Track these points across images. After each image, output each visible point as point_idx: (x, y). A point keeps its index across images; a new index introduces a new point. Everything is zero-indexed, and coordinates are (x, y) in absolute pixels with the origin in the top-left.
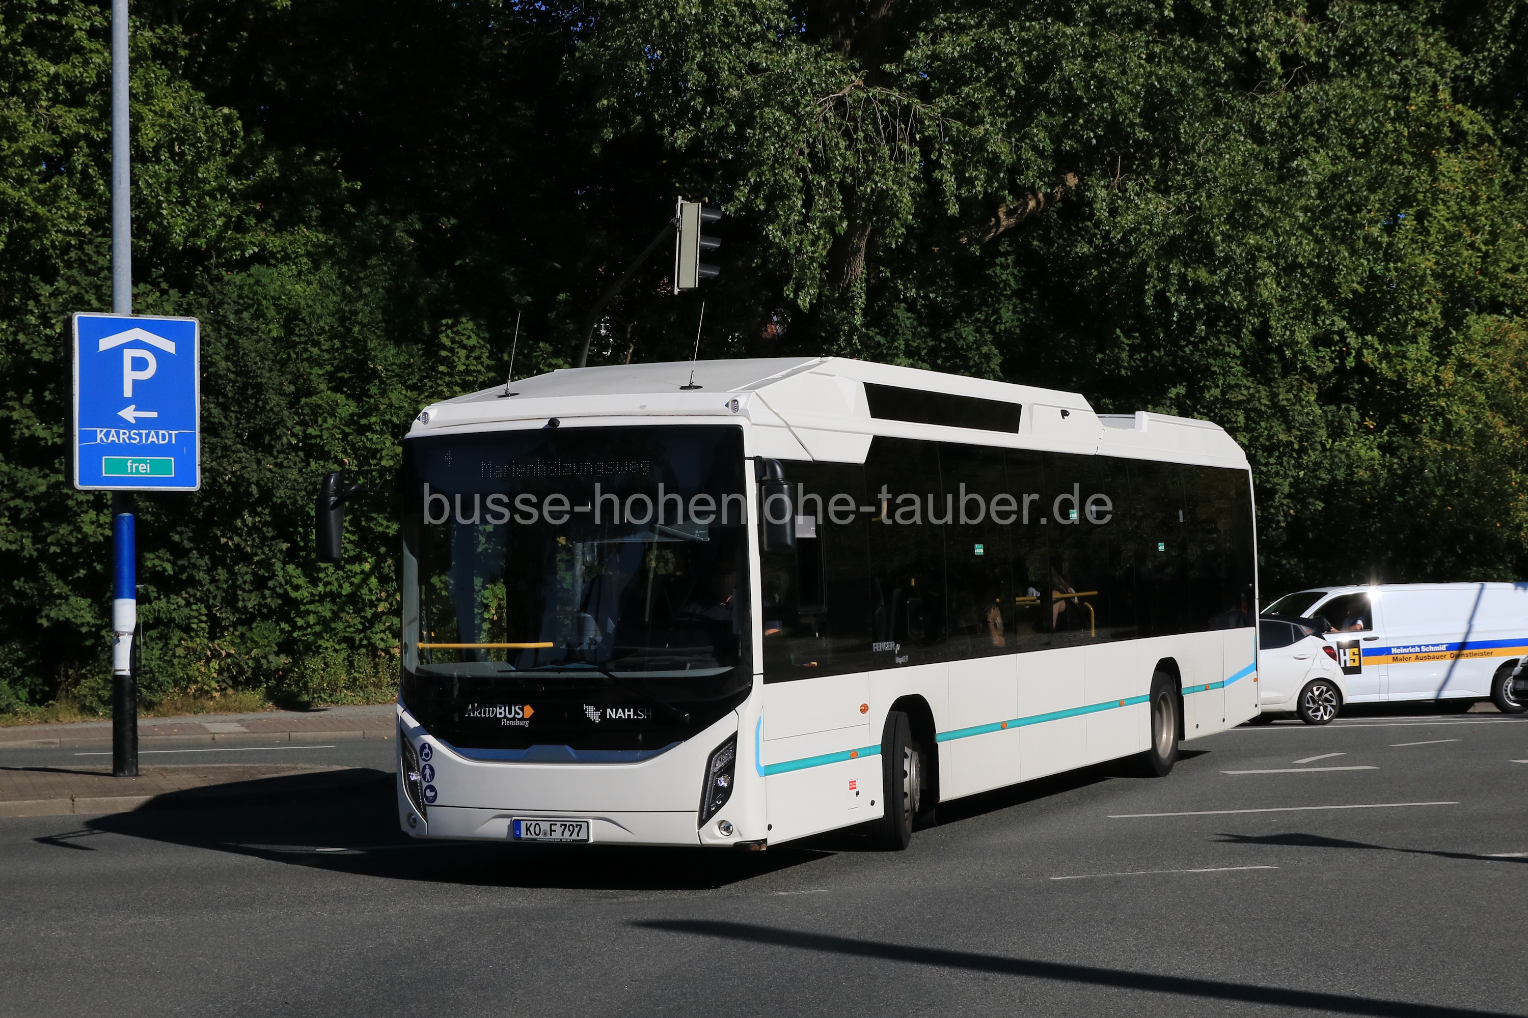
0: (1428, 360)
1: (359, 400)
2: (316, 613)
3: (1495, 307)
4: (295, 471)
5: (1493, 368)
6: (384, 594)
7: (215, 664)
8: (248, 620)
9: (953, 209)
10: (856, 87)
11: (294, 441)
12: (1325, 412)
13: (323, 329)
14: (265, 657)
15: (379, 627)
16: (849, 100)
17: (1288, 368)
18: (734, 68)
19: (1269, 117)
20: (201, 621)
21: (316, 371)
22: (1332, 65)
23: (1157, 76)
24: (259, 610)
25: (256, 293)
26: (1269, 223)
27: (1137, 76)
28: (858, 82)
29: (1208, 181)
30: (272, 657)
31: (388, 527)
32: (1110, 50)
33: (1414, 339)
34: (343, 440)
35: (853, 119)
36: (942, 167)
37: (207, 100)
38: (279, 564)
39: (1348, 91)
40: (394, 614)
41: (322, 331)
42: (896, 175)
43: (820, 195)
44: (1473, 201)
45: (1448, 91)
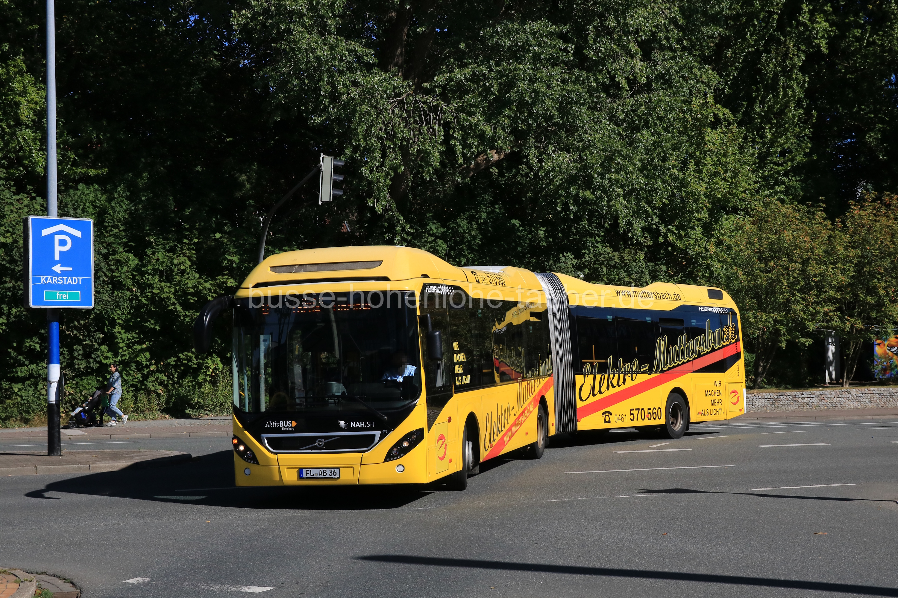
0: (701, 239)
1: (140, 257)
6: (154, 362)
8: (79, 375)
9: (461, 160)
10: (409, 95)
12: (648, 266)
16: (406, 101)
17: (629, 243)
18: (346, 84)
19: (621, 111)
21: (118, 241)
22: (654, 84)
23: (567, 90)
24: (87, 370)
25: (82, 199)
26: (622, 167)
27: (556, 91)
28: (410, 91)
31: (156, 326)
32: (542, 77)
33: (693, 228)
34: (132, 279)
35: (408, 112)
36: (455, 138)
38: (96, 346)
39: (662, 98)
40: (161, 372)
41: (119, 220)
42: (430, 142)
43: (390, 152)
44: (725, 155)
45: (712, 98)
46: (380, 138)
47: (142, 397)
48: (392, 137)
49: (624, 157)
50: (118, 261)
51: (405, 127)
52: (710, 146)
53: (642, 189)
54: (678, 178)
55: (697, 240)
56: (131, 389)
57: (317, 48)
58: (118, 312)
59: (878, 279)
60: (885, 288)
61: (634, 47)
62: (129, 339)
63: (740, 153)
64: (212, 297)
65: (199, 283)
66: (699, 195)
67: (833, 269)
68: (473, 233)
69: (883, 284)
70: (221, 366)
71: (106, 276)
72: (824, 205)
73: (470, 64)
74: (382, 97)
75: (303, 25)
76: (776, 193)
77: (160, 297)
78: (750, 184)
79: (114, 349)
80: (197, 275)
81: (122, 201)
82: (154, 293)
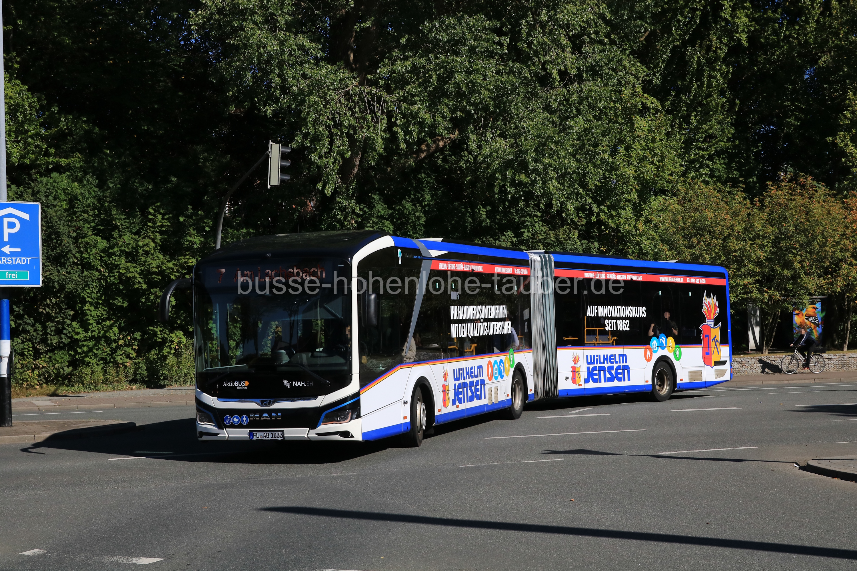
0: (631, 218)
1: (108, 240)
2: (88, 346)
3: (663, 192)
4: (77, 275)
5: (663, 222)
6: (121, 336)
7: (36, 372)
8: (52, 349)
9: (403, 146)
10: (355, 86)
11: (76, 261)
12: (582, 244)
13: (89, 205)
14: (62, 368)
15: (119, 352)
16: (351, 92)
17: (564, 222)
18: (295, 76)
19: (554, 101)
20: (29, 351)
21: (87, 225)
22: (584, 75)
23: (501, 81)
24: (59, 345)
25: (54, 187)
26: (555, 152)
27: (491, 81)
28: (355, 83)
29: (525, 132)
30: (66, 368)
31: (123, 303)
32: (478, 69)
33: (624, 209)
34: (100, 260)
35: (353, 101)
36: (397, 125)
37: (28, 90)
38: (68, 322)
39: (592, 88)
40: (127, 346)
41: (89, 206)
42: (374, 129)
43: (337, 139)
44: (653, 141)
45: (640, 88)
46: (328, 126)
47: (111, 370)
48: (338, 125)
49: (556, 143)
50: (87, 243)
51: (351, 116)
52: (638, 133)
53: (574, 172)
54: (608, 162)
55: (627, 219)
56: (102, 362)
57: (267, 44)
58: (88, 291)
59: (794, 254)
60: (800, 262)
61: (564, 41)
62: (98, 316)
63: (667, 139)
64: (175, 276)
65: (163, 263)
66: (629, 178)
67: (751, 244)
68: (417, 214)
69: (799, 258)
70: (184, 339)
71: (76, 258)
72: (744, 186)
73: (411, 57)
74: (329, 89)
75: (255, 23)
76: (701, 175)
77: (126, 277)
78: (675, 167)
79: (85, 325)
80: (161, 256)
81: (91, 188)
82: (121, 273)
